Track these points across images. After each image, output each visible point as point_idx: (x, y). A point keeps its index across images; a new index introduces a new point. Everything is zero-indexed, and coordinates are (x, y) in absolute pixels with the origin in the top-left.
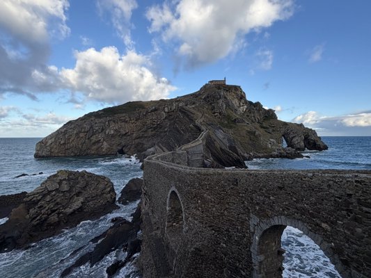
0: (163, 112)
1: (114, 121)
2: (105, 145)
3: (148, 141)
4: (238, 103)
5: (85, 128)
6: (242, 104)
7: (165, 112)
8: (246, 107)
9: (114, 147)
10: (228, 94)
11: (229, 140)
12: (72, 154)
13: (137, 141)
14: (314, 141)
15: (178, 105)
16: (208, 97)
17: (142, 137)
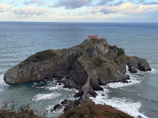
0: (65, 57)
1: (43, 64)
2: (39, 76)
3: (59, 72)
4: (103, 49)
5: (30, 69)
6: (105, 49)
7: (66, 57)
8: (107, 50)
9: (43, 77)
10: (99, 45)
11: (98, 75)
12: (25, 82)
13: (53, 72)
14: (143, 67)
15: (73, 52)
16: (88, 49)
17: (56, 70)
